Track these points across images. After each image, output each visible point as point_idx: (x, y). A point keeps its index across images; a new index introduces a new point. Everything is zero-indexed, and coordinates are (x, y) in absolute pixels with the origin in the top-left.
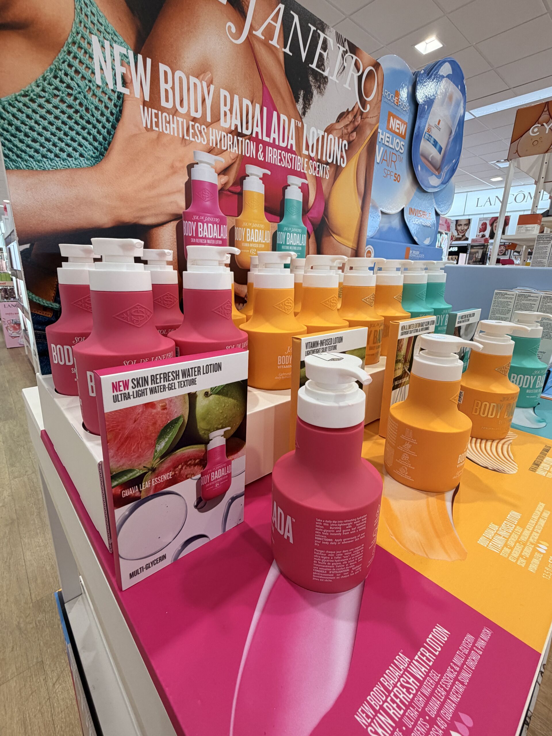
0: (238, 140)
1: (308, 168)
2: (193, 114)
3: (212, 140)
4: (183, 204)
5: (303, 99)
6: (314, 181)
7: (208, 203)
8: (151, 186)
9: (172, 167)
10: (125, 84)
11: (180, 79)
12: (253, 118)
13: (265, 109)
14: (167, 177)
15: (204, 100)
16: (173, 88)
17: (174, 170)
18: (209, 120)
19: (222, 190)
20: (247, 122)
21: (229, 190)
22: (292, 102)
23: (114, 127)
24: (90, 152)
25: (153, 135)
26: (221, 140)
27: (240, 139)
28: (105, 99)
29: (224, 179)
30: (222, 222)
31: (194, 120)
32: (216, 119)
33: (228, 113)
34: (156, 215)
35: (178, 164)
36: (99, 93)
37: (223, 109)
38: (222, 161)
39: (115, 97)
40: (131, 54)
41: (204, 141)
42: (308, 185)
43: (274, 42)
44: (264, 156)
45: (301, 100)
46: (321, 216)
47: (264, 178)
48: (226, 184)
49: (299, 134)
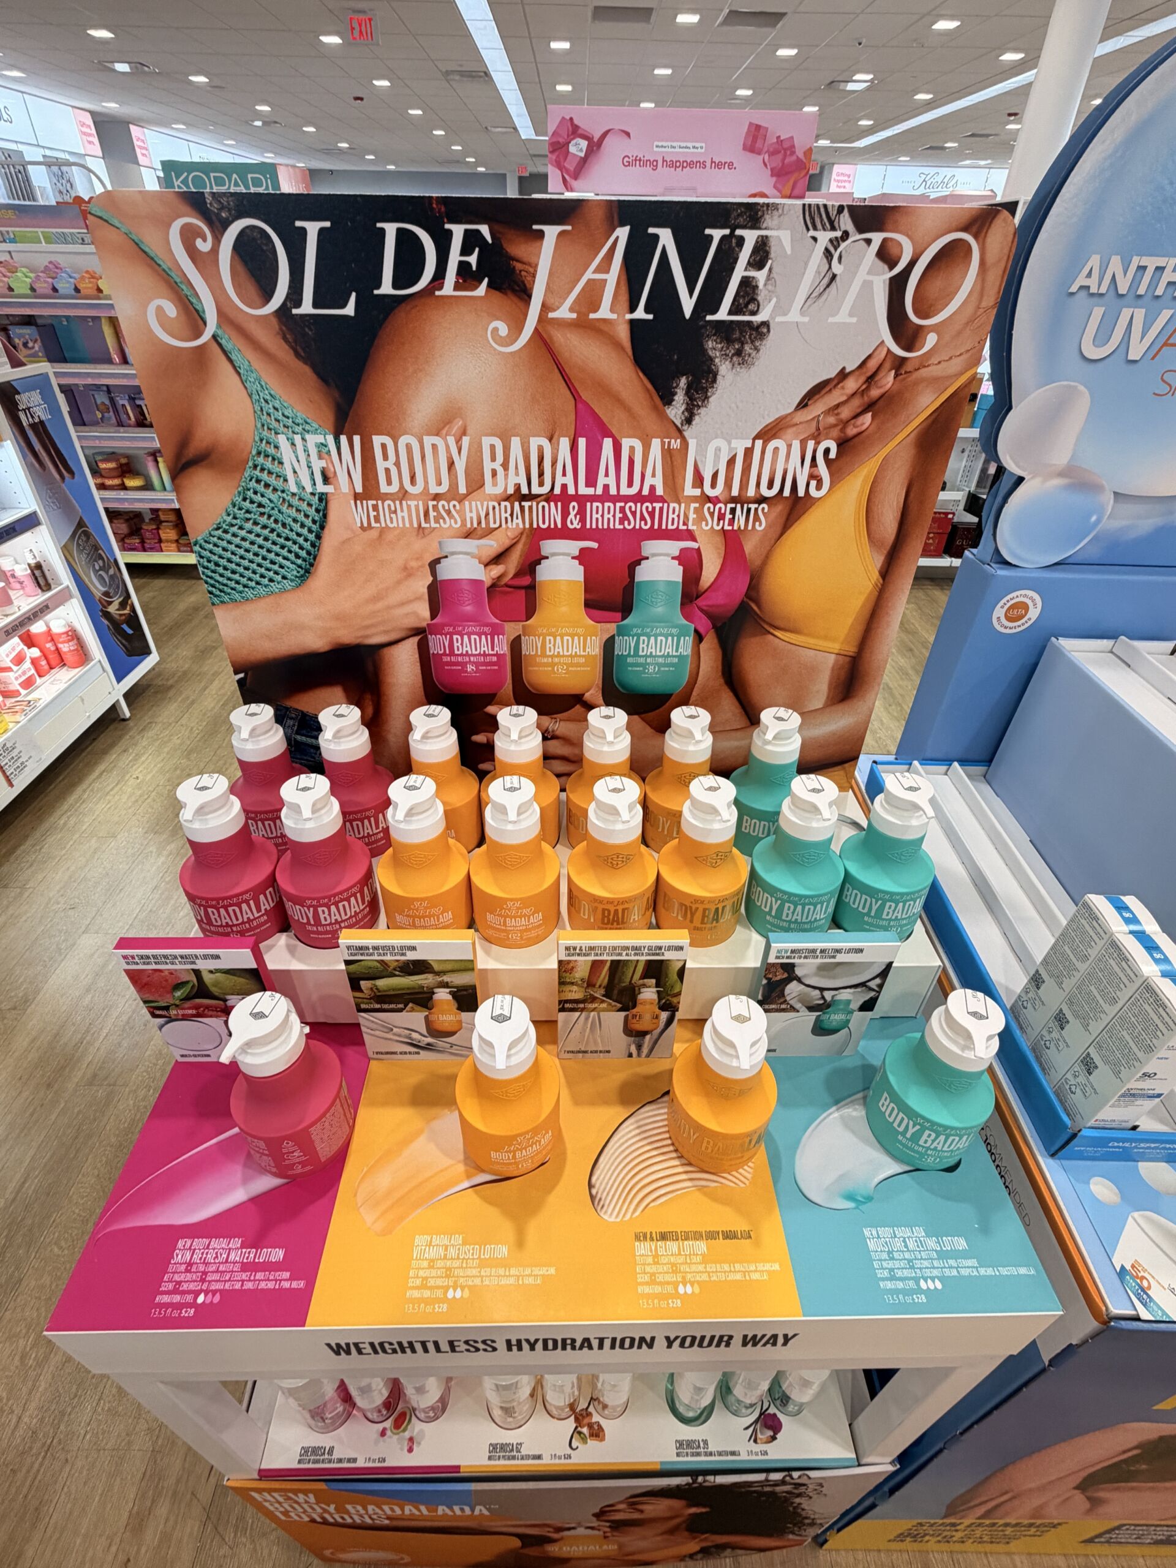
1: (701, 518)
2: (434, 489)
4: (426, 614)
5: (687, 393)
6: (720, 541)
8: (375, 599)
9: (405, 568)
10: (326, 480)
11: (409, 447)
12: (554, 463)
13: (582, 442)
14: (399, 582)
15: (451, 465)
16: (397, 464)
17: (408, 572)
18: (462, 490)
19: (493, 586)
20: (541, 474)
21: (506, 585)
22: (655, 408)
23: (319, 537)
25: (373, 534)
26: (487, 514)
28: (304, 506)
29: (496, 571)
30: (496, 631)
32: (476, 484)
33: (500, 471)
34: (386, 632)
35: (414, 564)
36: (295, 502)
37: (488, 466)
38: (491, 545)
39: (315, 500)
40: (330, 439)
41: (456, 523)
42: (698, 550)
43: (604, 312)
44: (583, 521)
45: (680, 398)
46: (738, 601)
47: (583, 557)
48: (500, 578)
49: (673, 462)
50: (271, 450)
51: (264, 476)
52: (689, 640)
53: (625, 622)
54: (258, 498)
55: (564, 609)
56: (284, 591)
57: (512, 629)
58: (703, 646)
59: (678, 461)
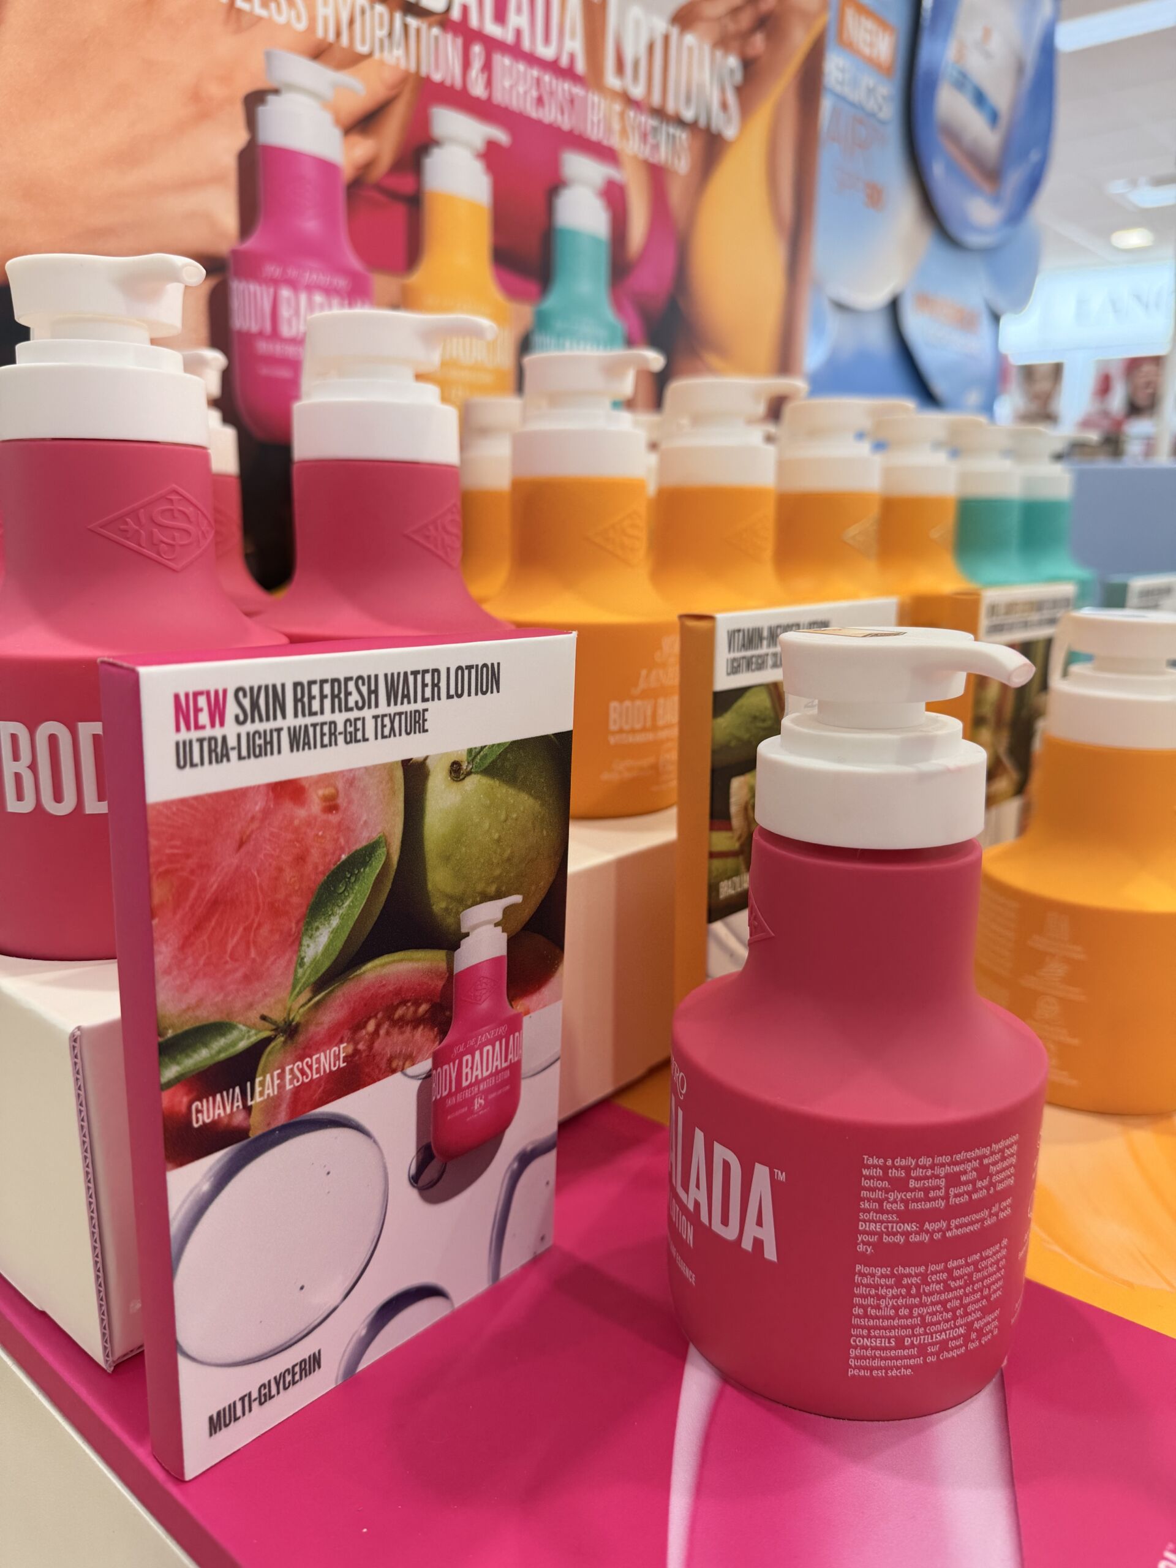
0: (406, 27)
1: (624, 132)
3: (326, 19)
4: (231, 221)
6: (645, 179)
7: (310, 225)
14: (181, 128)
17: (201, 108)
19: (356, 183)
21: (379, 187)
26: (351, 22)
27: (413, 22)
29: (362, 148)
35: (215, 90)
38: (355, 88)
41: (299, 18)
42: (624, 187)
44: (489, 84)
47: (491, 155)
48: (367, 166)
53: (546, 305)
55: (463, 258)
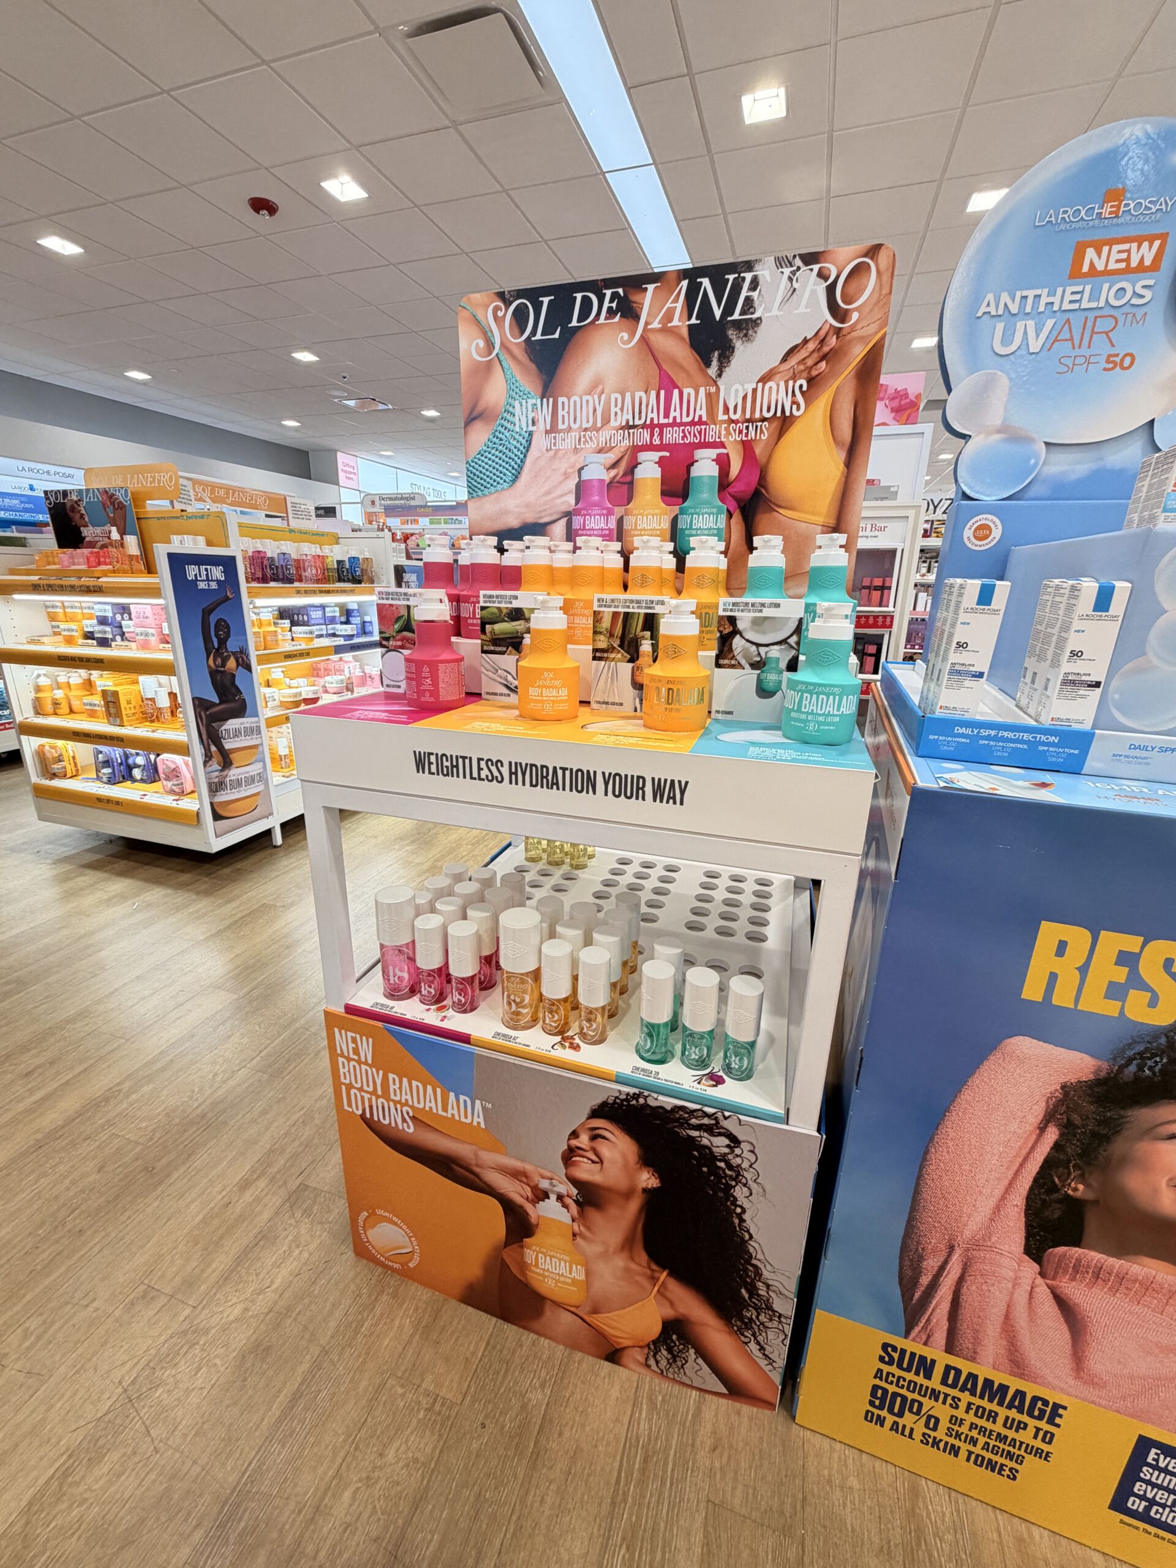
1: (728, 433)
2: (585, 425)
3: (602, 441)
4: (573, 502)
5: (719, 360)
6: (740, 448)
7: (596, 498)
8: (548, 493)
9: (565, 473)
10: (534, 423)
11: (575, 402)
12: (647, 406)
13: (662, 393)
14: (561, 482)
15: (595, 410)
16: (568, 413)
17: (566, 476)
18: (599, 425)
19: (611, 483)
20: (640, 413)
21: (618, 483)
22: (701, 369)
23: (525, 456)
24: (509, 477)
25: (552, 453)
27: (631, 431)
28: (521, 439)
29: (613, 473)
30: (610, 513)
31: (586, 430)
32: (606, 421)
33: (619, 412)
34: (551, 514)
35: (570, 471)
36: (517, 437)
37: (613, 410)
38: (611, 457)
39: (526, 435)
40: (539, 400)
41: (594, 444)
42: (727, 454)
43: (676, 322)
44: (661, 439)
45: (715, 363)
46: (753, 488)
47: (661, 462)
48: (615, 477)
49: (712, 399)
50: (511, 409)
51: (505, 423)
52: (723, 517)
53: (685, 505)
54: (500, 436)
55: (649, 497)
56: (503, 489)
57: (619, 511)
58: (733, 521)
59: (714, 398)
